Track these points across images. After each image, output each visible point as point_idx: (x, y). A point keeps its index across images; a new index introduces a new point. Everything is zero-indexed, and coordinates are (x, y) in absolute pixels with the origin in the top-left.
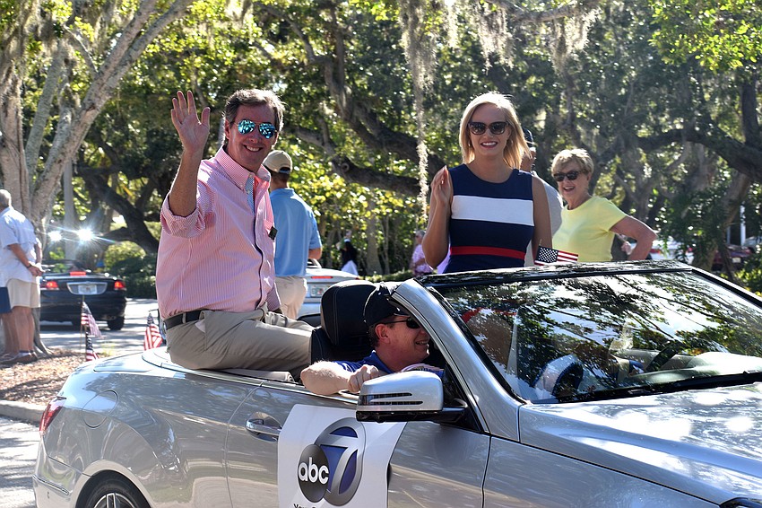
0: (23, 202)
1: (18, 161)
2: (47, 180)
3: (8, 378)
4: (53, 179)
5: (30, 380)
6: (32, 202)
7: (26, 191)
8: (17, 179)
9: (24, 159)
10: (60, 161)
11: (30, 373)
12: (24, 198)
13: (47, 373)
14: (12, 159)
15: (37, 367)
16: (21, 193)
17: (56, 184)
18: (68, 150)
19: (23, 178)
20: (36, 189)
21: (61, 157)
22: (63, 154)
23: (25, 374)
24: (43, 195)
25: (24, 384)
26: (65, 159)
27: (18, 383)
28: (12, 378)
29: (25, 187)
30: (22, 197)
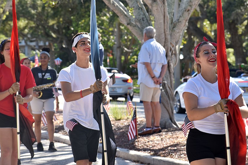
0: (165, 35)
1: (163, 10)
2: (180, 22)
3: (158, 142)
4: (184, 21)
5: (172, 144)
6: (171, 35)
7: (167, 28)
8: (162, 21)
9: (167, 9)
10: (189, 10)
11: (171, 139)
12: (166, 33)
13: (181, 140)
14: (159, 9)
15: (174, 136)
16: (164, 30)
17: (185, 24)
18: (193, 3)
19: (166, 21)
20: (174, 28)
21: (189, 8)
22: (190, 6)
23: (168, 140)
24: (177, 31)
25: (169, 147)
26: (191, 9)
27: (165, 146)
28: (160, 142)
29: (167, 26)
30: (165, 32)
